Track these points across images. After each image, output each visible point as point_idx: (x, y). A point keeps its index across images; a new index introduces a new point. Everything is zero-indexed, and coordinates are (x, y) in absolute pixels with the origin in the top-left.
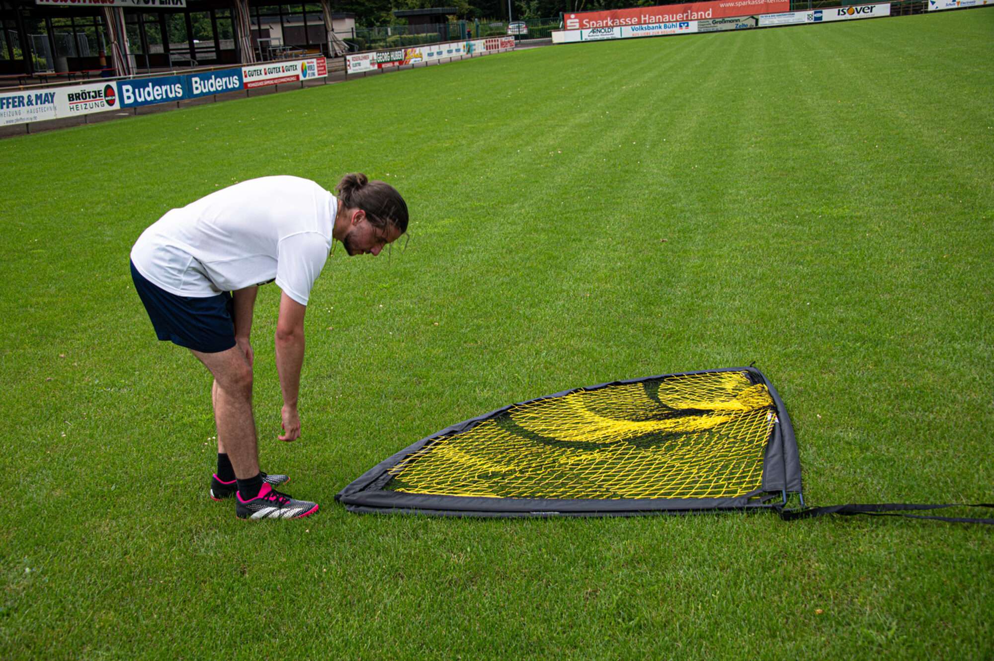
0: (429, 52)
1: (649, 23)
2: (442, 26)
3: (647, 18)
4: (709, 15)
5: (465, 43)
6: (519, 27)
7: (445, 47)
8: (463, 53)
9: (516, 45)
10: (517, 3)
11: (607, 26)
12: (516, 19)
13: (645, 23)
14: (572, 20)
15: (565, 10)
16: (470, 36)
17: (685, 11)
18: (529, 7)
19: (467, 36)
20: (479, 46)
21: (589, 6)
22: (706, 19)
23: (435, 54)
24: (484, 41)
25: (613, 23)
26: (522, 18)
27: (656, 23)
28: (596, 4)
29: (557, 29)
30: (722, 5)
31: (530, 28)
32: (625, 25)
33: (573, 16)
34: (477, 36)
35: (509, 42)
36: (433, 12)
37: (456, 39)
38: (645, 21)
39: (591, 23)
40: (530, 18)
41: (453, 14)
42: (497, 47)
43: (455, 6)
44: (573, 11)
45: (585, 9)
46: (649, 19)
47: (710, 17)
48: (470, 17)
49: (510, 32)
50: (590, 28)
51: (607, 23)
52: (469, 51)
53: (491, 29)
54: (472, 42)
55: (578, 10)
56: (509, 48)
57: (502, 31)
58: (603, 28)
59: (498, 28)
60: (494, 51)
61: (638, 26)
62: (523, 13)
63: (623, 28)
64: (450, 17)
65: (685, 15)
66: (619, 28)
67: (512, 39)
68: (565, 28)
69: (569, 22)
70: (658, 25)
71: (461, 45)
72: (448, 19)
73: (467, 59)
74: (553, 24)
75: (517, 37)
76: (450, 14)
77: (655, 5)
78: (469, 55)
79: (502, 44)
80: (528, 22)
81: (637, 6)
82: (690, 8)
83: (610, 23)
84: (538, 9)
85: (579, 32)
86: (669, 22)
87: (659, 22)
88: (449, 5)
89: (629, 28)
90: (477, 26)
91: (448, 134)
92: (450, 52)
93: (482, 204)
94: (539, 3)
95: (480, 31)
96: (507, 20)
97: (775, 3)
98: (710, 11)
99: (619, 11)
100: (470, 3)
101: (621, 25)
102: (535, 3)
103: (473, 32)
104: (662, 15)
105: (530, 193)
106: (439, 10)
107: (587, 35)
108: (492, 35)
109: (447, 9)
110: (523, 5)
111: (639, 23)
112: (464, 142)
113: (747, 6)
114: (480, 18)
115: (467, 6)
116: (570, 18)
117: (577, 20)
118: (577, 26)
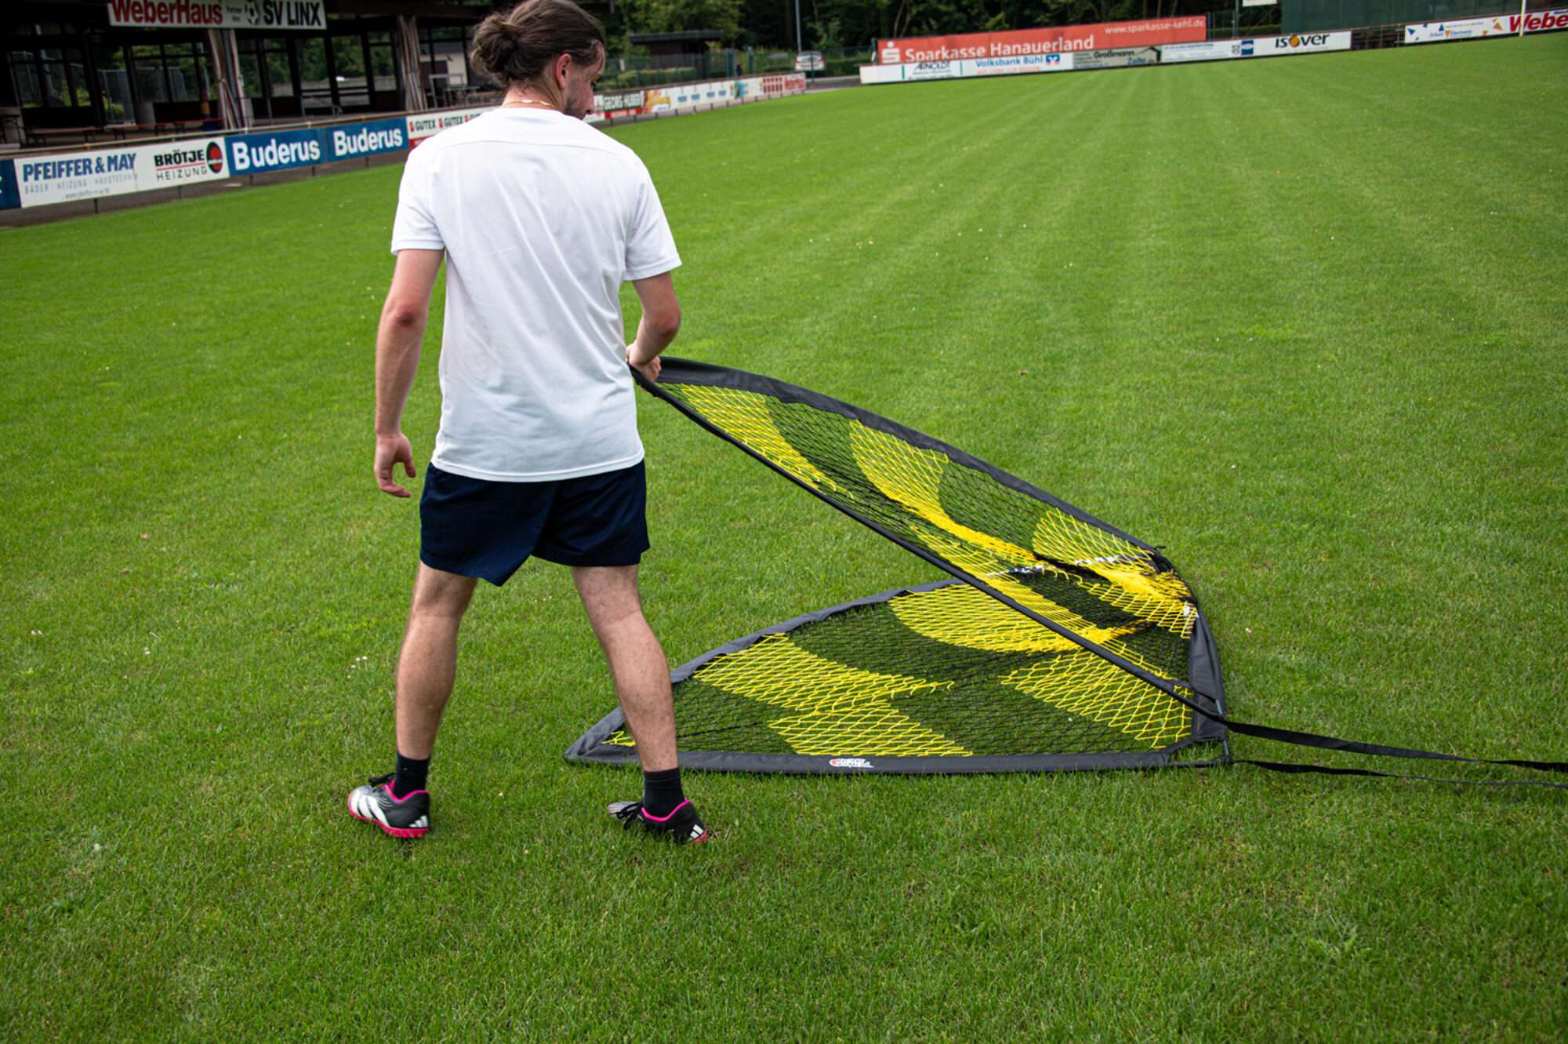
0: (680, 95)
1: (1002, 56)
2: (699, 56)
3: (999, 48)
4: (1089, 44)
5: (732, 83)
6: (812, 60)
7: (703, 88)
8: (730, 97)
9: (808, 86)
10: (810, 25)
11: (940, 59)
12: (807, 47)
13: (996, 55)
14: (890, 50)
15: (879, 35)
16: (740, 73)
17: (1055, 38)
18: (827, 31)
19: (735, 72)
20: (754, 86)
21: (915, 30)
22: (1084, 50)
23: (689, 99)
24: (760, 79)
25: (949, 54)
26: (817, 46)
27: (1011, 55)
28: (925, 27)
29: (868, 62)
30: (1108, 31)
31: (829, 61)
32: (968, 58)
33: (891, 44)
34: (751, 73)
35: (797, 81)
36: (687, 37)
37: (720, 76)
38: (996, 52)
39: (918, 54)
40: (828, 47)
41: (716, 39)
42: (779, 88)
43: (719, 29)
44: (891, 36)
45: (909, 34)
46: (1002, 49)
47: (1091, 47)
48: (740, 44)
49: (798, 67)
50: (915, 62)
51: (940, 55)
52: (738, 94)
53: (771, 62)
54: (743, 81)
55: (898, 35)
56: (797, 90)
57: (787, 66)
58: (934, 61)
59: (781, 61)
60: (775, 94)
61: (985, 60)
62: (818, 39)
63: (965, 62)
64: (711, 45)
65: (1055, 44)
66: (958, 62)
67: (802, 77)
68: (878, 61)
69: (885, 53)
70: (1014, 58)
71: (728, 85)
72: (707, 48)
73: (735, 105)
74: (861, 56)
75: (809, 74)
76: (711, 40)
77: (1011, 29)
78: (739, 100)
79: (788, 84)
80: (825, 52)
81: (985, 31)
82: (1062, 34)
83: (945, 55)
84: (840, 34)
85: (899, 67)
86: (1032, 53)
87: (1017, 54)
88: (710, 27)
89: (973, 62)
90: (751, 58)
91: (707, 215)
92: (710, 95)
93: (757, 317)
94: (842, 24)
95: (755, 65)
96: (795, 49)
97: (1186, 29)
98: (1091, 39)
99: (959, 37)
100: (740, 24)
101: (961, 58)
102: (835, 25)
103: (744, 67)
104: (1022, 43)
105: (828, 302)
106: (695, 33)
107: (911, 71)
108: (771, 71)
109: (706, 32)
110: (818, 27)
111: (988, 55)
112: (731, 227)
113: (1146, 32)
114: (754, 47)
115: (735, 28)
116: (886, 47)
117: (897, 50)
118: (897, 58)
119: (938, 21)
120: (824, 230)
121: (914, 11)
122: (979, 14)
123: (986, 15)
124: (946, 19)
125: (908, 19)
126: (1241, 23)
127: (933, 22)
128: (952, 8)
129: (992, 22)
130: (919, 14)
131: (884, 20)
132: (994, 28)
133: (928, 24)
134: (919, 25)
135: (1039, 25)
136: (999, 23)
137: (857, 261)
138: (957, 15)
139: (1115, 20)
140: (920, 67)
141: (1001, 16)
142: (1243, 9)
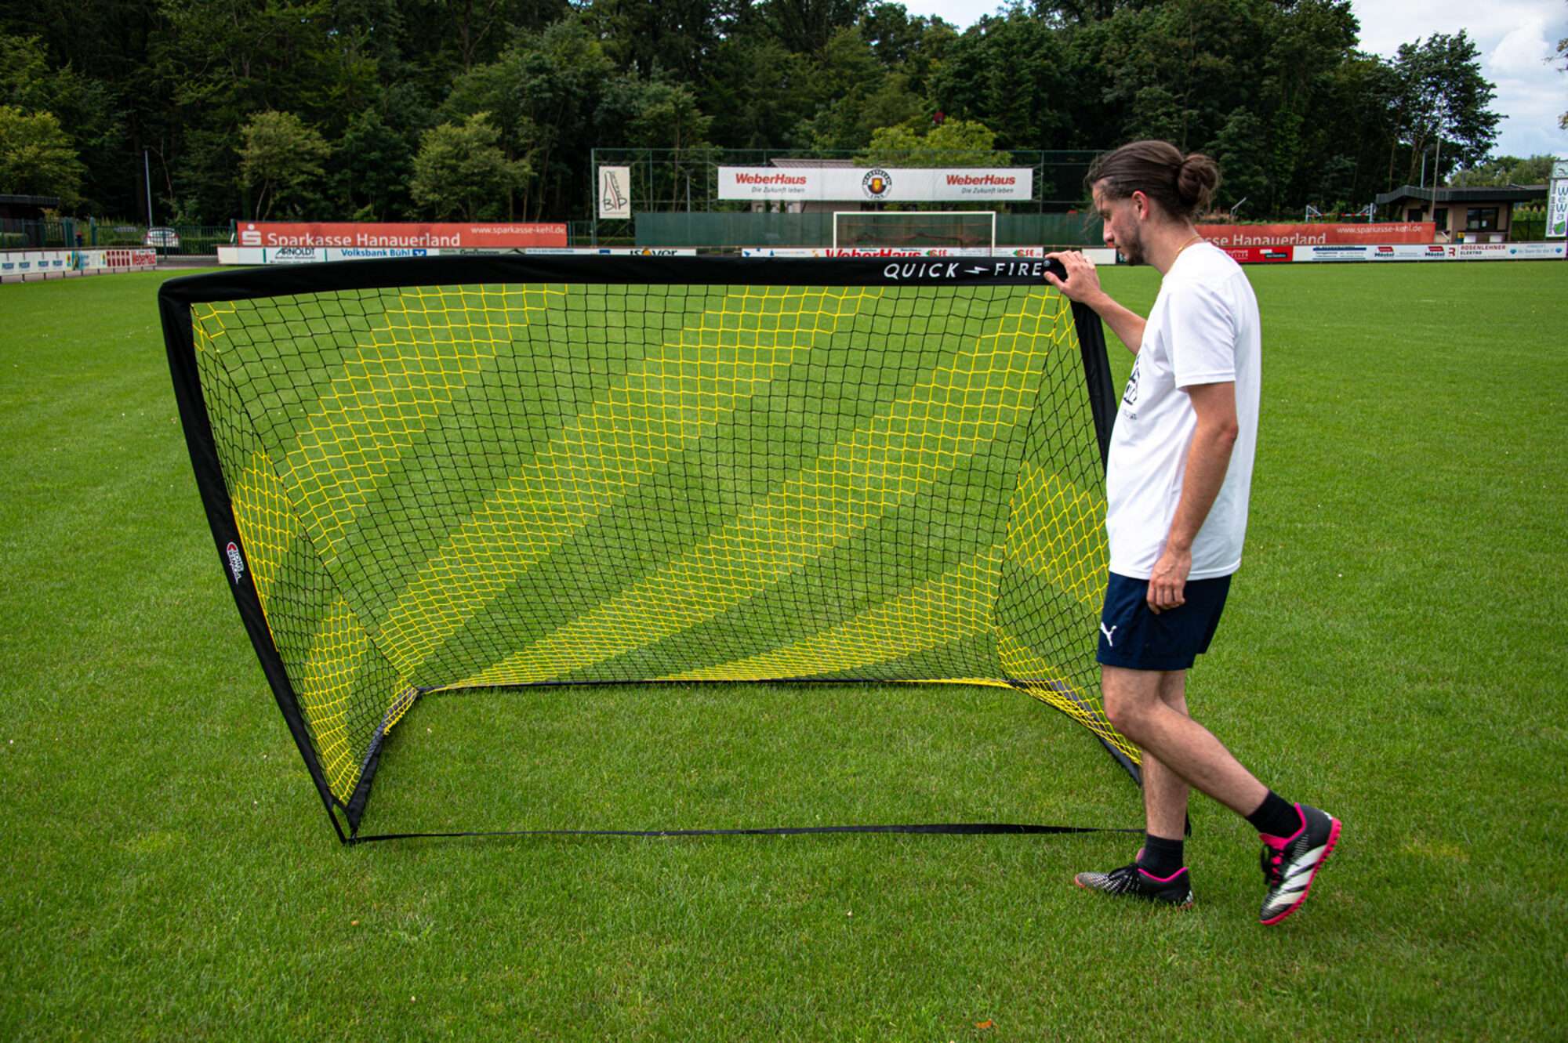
0: (6, 262)
1: (369, 246)
2: (31, 223)
3: (366, 239)
4: (455, 241)
5: (70, 253)
6: (164, 236)
7: (34, 257)
8: (66, 268)
9: (160, 262)
10: (162, 200)
11: (305, 245)
12: (160, 223)
13: (363, 245)
14: (250, 232)
15: (241, 216)
16: (81, 243)
17: (421, 234)
18: (182, 208)
19: (76, 243)
20: (96, 259)
21: (279, 214)
22: (451, 247)
23: (16, 266)
24: (104, 252)
25: (314, 241)
26: (171, 222)
27: (378, 247)
28: (289, 212)
29: (226, 243)
30: (474, 230)
31: (184, 238)
32: (333, 246)
33: (251, 226)
34: (94, 245)
35: (147, 257)
36: (16, 201)
37: (56, 245)
38: (363, 242)
39: (280, 239)
40: (183, 224)
41: (54, 207)
42: (126, 262)
43: (57, 195)
44: (253, 219)
45: (272, 218)
46: (369, 240)
47: (458, 244)
48: (82, 214)
49: (149, 243)
50: (278, 246)
51: (305, 241)
52: (77, 266)
53: (119, 236)
54: (83, 253)
55: (260, 219)
56: (147, 265)
57: (136, 240)
58: (298, 247)
59: (129, 234)
60: (121, 268)
61: (351, 250)
62: (172, 216)
63: (329, 250)
64: (47, 211)
65: (422, 239)
66: (323, 250)
67: (152, 253)
68: (238, 243)
69: (245, 235)
70: (381, 250)
71: (64, 255)
72: (43, 215)
73: (73, 277)
74: (220, 236)
75: (160, 251)
76: (46, 207)
77: (379, 221)
78: (78, 272)
79: (135, 259)
80: (180, 231)
81: (351, 221)
82: (429, 230)
83: (309, 241)
84: (197, 212)
85: (261, 250)
86: (399, 246)
87: (384, 246)
88: (45, 193)
89: (339, 250)
90: (94, 229)
91: (14, 386)
92: (43, 264)
93: (48, 485)
94: (201, 203)
95: (99, 238)
96: (146, 224)
97: (548, 234)
98: (458, 237)
99: (324, 225)
100: (82, 194)
101: (325, 246)
102: (191, 203)
103: (87, 237)
104: (388, 236)
105: (127, 472)
106: (27, 198)
107: (274, 256)
108: (118, 244)
109: (40, 197)
110: (173, 203)
111: (354, 245)
112: (39, 399)
113: (510, 235)
114: (98, 217)
115: (76, 197)
116: (247, 229)
117: (258, 233)
118: (259, 241)
119: (303, 207)
120: (141, 405)
121: (278, 196)
122: (346, 205)
123: (354, 206)
124: (312, 205)
125: (271, 203)
126: (599, 233)
127: (298, 208)
128: (318, 196)
129: (359, 213)
130: (282, 198)
131: (245, 202)
132: (362, 220)
133: (294, 210)
134: (283, 210)
135: (407, 220)
136: (367, 214)
137: (168, 435)
138: (324, 204)
139: (482, 221)
140: (283, 252)
141: (369, 207)
142: (600, 221)
